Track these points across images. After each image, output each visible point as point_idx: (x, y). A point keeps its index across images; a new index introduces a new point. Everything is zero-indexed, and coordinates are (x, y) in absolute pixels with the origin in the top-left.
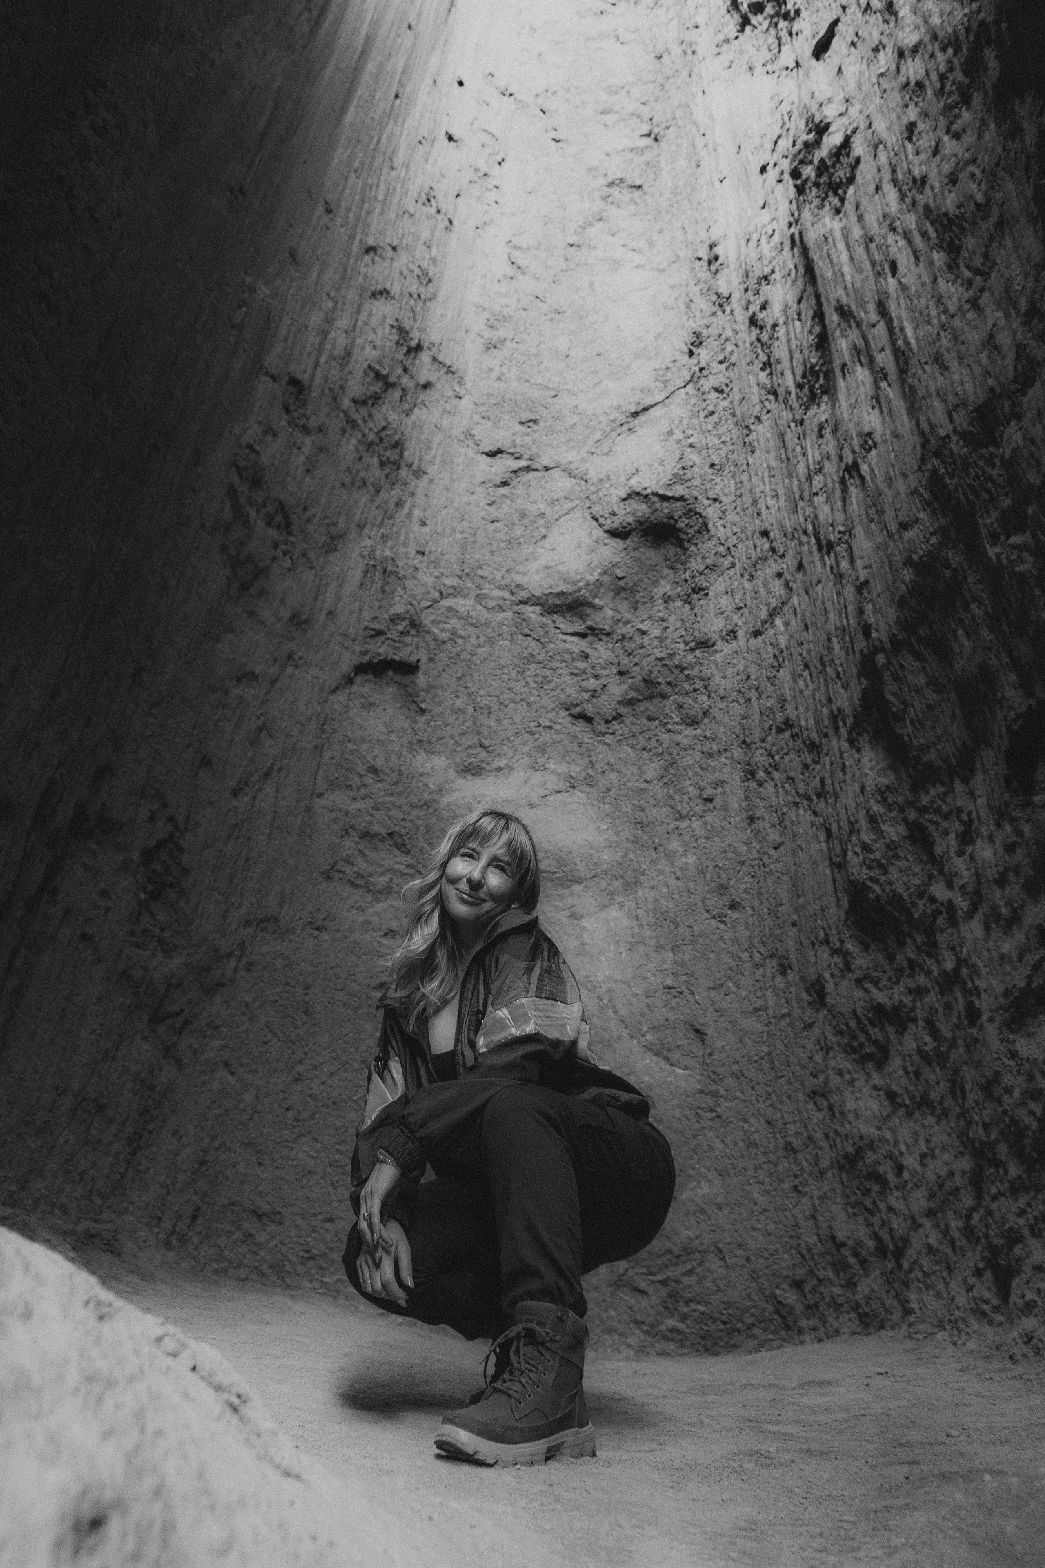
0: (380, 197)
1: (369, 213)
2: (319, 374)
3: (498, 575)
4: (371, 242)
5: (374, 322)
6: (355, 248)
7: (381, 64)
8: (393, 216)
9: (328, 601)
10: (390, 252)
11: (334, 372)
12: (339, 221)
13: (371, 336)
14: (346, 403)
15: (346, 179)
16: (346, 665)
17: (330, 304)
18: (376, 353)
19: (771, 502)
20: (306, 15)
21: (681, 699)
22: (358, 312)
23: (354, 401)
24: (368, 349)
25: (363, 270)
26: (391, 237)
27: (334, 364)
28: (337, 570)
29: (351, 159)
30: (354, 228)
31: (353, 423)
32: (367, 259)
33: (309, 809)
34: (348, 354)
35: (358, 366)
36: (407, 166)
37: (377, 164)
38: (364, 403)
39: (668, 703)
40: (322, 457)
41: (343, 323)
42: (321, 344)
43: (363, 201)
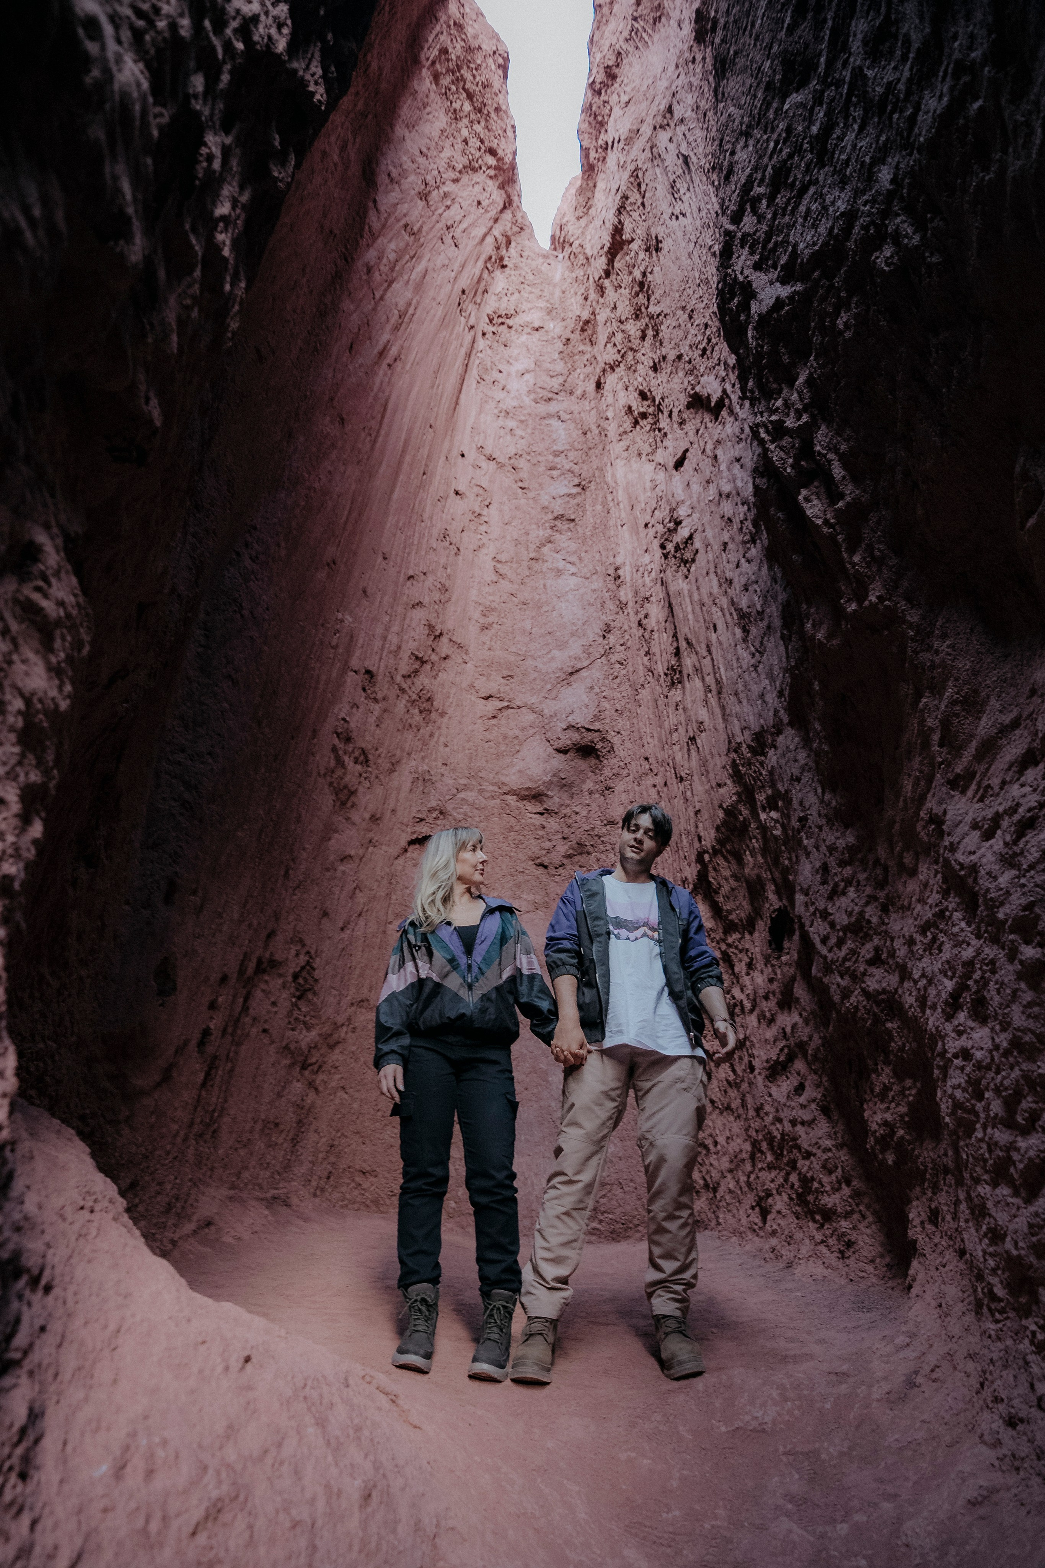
0: (416, 542)
1: (409, 554)
2: (382, 665)
3: (491, 776)
4: (411, 573)
5: (414, 625)
6: (401, 579)
7: (414, 456)
8: (423, 553)
9: (391, 804)
10: (423, 577)
11: (392, 661)
12: (392, 563)
13: (412, 634)
14: (399, 679)
15: (395, 535)
16: (403, 843)
17: (387, 618)
18: (416, 644)
19: (650, 740)
20: (368, 438)
21: (599, 856)
22: (404, 619)
23: (404, 676)
24: (411, 642)
25: (407, 591)
26: (423, 568)
27: (391, 656)
28: (396, 783)
29: (398, 521)
30: (401, 566)
31: (403, 690)
32: (409, 583)
33: (384, 932)
34: (399, 647)
35: (405, 655)
36: (431, 518)
37: (413, 521)
38: (409, 676)
39: (592, 857)
40: (386, 715)
41: (395, 628)
42: (383, 645)
43: (405, 548)
